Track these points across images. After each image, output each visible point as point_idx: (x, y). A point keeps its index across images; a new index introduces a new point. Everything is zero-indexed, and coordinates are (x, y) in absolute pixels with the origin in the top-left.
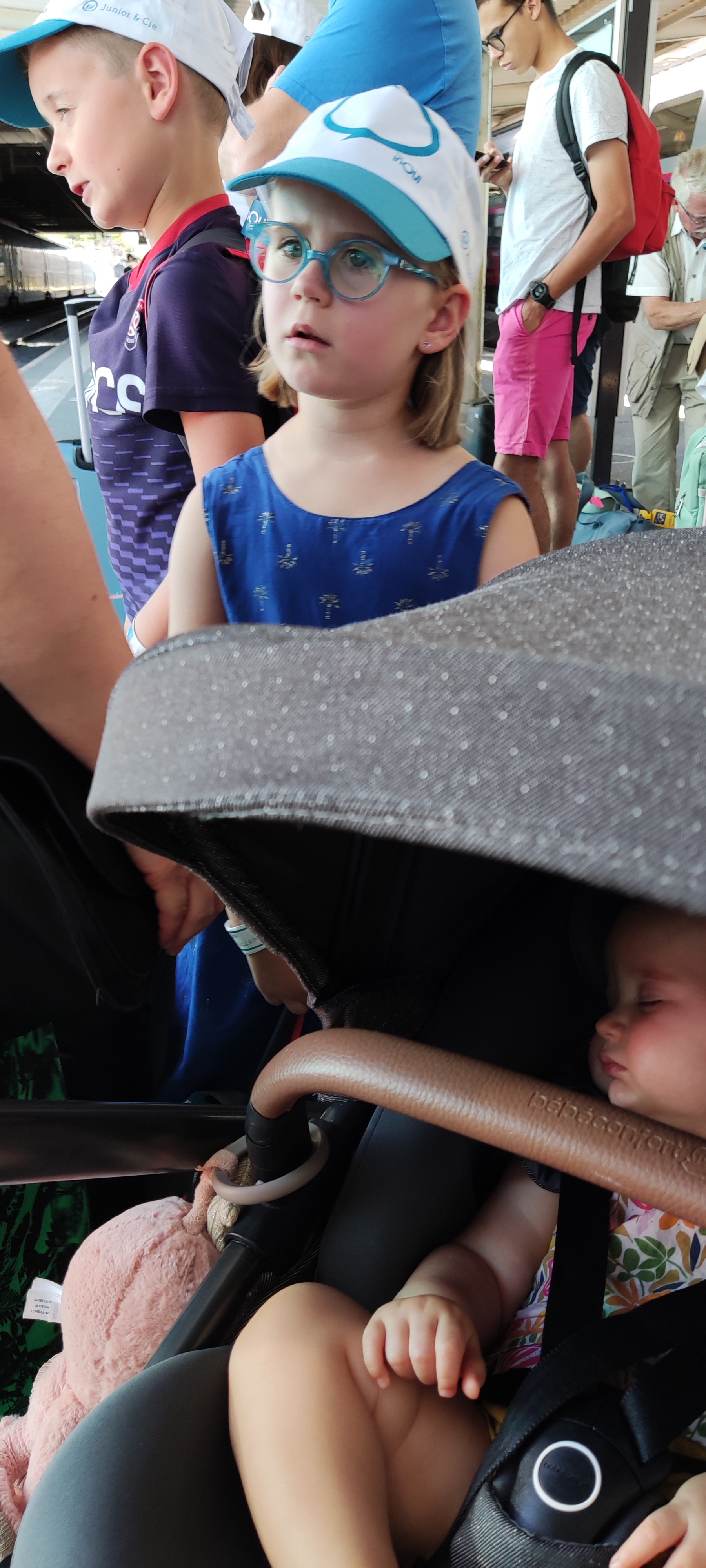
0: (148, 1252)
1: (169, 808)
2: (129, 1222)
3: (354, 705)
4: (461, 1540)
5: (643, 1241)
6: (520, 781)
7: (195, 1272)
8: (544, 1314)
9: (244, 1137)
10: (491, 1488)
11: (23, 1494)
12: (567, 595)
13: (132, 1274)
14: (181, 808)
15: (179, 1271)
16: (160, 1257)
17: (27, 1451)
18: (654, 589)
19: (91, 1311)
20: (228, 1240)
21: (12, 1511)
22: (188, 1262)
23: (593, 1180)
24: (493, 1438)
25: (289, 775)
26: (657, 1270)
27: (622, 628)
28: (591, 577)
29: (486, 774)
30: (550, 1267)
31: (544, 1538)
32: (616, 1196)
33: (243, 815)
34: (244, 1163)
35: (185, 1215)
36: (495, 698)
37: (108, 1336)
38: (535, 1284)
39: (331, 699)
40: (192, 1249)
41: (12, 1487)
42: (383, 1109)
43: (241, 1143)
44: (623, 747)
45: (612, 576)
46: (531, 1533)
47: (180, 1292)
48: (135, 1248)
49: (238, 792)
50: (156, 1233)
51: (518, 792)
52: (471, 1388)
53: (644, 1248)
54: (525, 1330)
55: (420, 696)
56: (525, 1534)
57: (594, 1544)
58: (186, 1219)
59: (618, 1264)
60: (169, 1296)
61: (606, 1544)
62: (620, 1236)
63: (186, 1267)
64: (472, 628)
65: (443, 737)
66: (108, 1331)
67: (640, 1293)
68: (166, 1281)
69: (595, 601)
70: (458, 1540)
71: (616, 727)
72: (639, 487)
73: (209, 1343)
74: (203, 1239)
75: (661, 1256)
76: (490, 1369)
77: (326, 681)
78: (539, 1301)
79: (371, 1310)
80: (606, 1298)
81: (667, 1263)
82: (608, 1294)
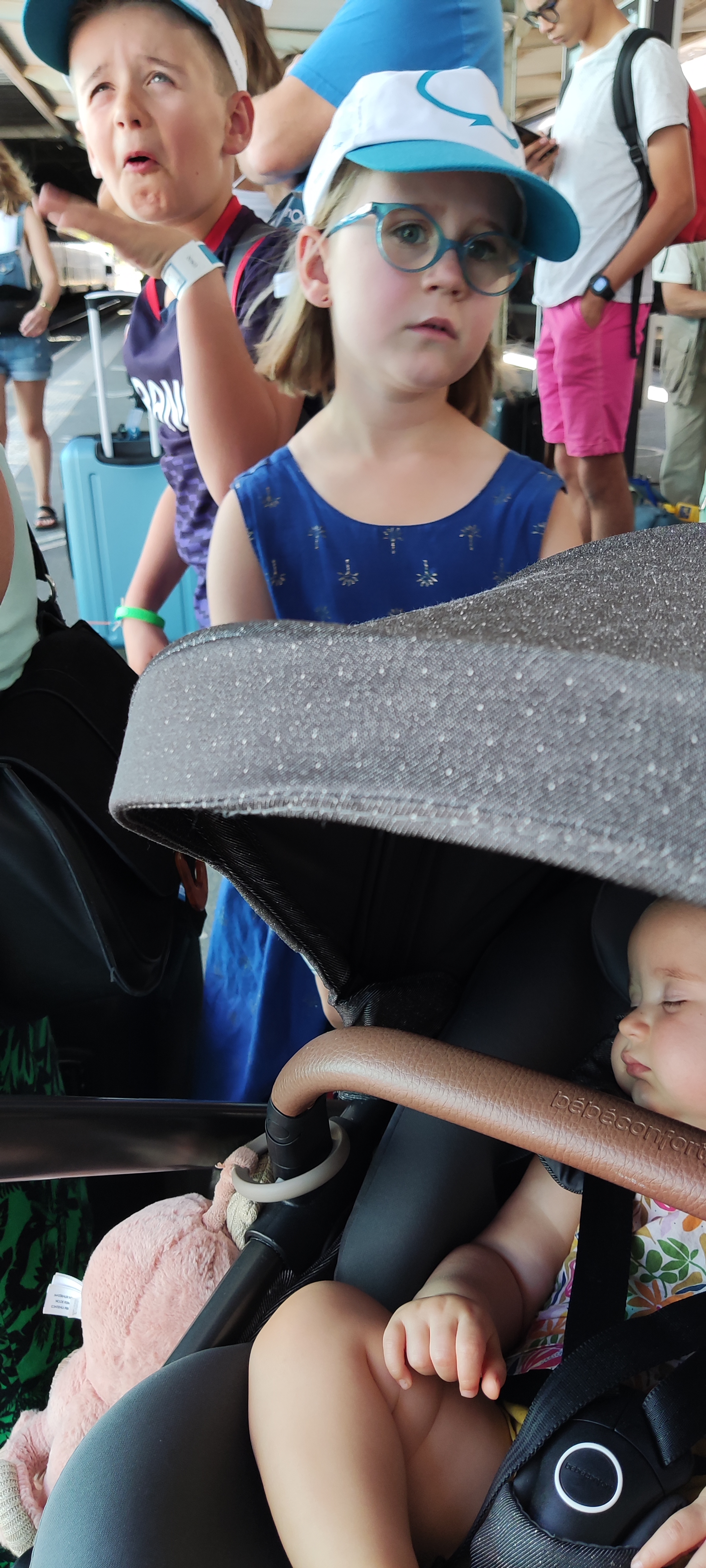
0: (168, 1249)
1: (192, 805)
2: (149, 1219)
3: (379, 702)
4: (481, 1540)
5: (666, 1243)
6: (546, 779)
7: (215, 1269)
8: (566, 1315)
9: (265, 1134)
10: (511, 1488)
11: (43, 1488)
12: (594, 589)
13: (152, 1270)
14: (204, 805)
15: (199, 1268)
16: (180, 1253)
17: (47, 1445)
18: (681, 583)
19: (111, 1307)
20: (248, 1237)
21: (32, 1505)
22: (208, 1259)
23: (616, 1181)
24: (513, 1439)
25: (312, 771)
26: (680, 1272)
27: (649, 624)
28: (616, 572)
29: (511, 771)
30: (572, 1268)
31: (564, 1540)
32: (638, 1197)
33: (265, 812)
34: (264, 1160)
35: (205, 1212)
36: (521, 694)
37: (128, 1333)
38: (556, 1285)
39: (356, 696)
40: (212, 1245)
41: (31, 1482)
42: (403, 1108)
43: (262, 1141)
44: (651, 744)
45: (638, 571)
46: (553, 1535)
47: (200, 1289)
48: (155, 1244)
49: (262, 789)
50: (176, 1230)
51: (545, 790)
52: (491, 1388)
53: (668, 1250)
54: (546, 1331)
55: (444, 692)
56: (546, 1534)
57: (615, 1546)
58: (205, 1216)
59: (641, 1265)
60: (189, 1293)
61: (627, 1546)
62: (641, 1237)
63: (206, 1264)
64: (497, 624)
65: (469, 734)
66: (127, 1327)
67: (663, 1295)
68: (186, 1278)
69: (622, 596)
70: (478, 1540)
71: (644, 724)
72: (667, 480)
73: (231, 1339)
74: (223, 1236)
75: (684, 1258)
76: (510, 1369)
77: (349, 676)
78: (560, 1302)
79: (392, 1311)
80: (628, 1299)
81: (690, 1264)
82: (630, 1295)
